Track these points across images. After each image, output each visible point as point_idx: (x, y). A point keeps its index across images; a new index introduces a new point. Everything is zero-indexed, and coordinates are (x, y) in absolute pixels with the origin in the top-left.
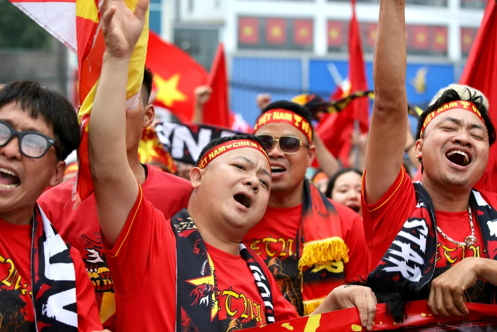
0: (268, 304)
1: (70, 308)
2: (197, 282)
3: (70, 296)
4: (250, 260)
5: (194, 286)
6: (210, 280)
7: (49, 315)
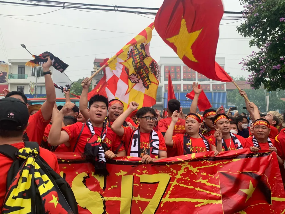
0: (207, 147)
1: (158, 145)
2: (187, 144)
3: (158, 142)
4: (203, 139)
5: (187, 145)
6: (190, 144)
7: (153, 146)
